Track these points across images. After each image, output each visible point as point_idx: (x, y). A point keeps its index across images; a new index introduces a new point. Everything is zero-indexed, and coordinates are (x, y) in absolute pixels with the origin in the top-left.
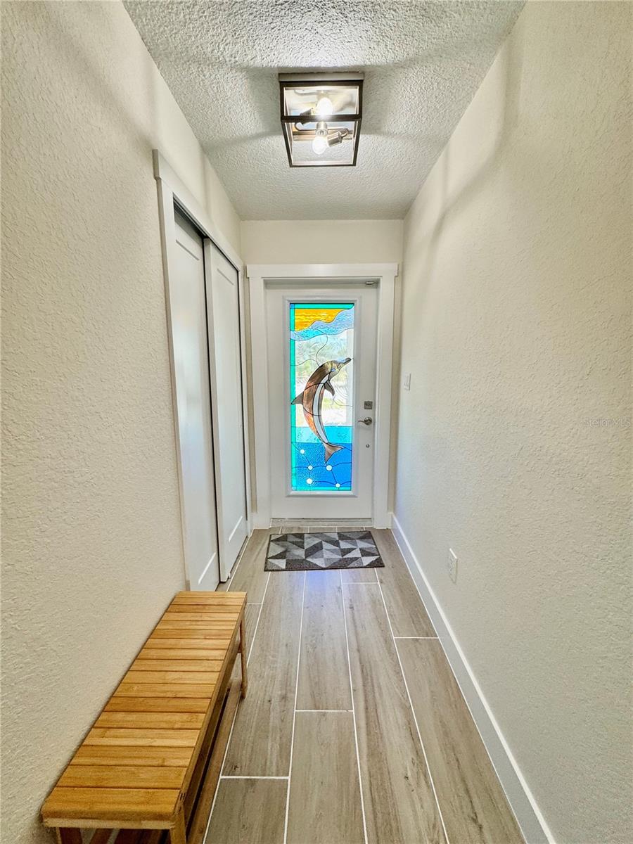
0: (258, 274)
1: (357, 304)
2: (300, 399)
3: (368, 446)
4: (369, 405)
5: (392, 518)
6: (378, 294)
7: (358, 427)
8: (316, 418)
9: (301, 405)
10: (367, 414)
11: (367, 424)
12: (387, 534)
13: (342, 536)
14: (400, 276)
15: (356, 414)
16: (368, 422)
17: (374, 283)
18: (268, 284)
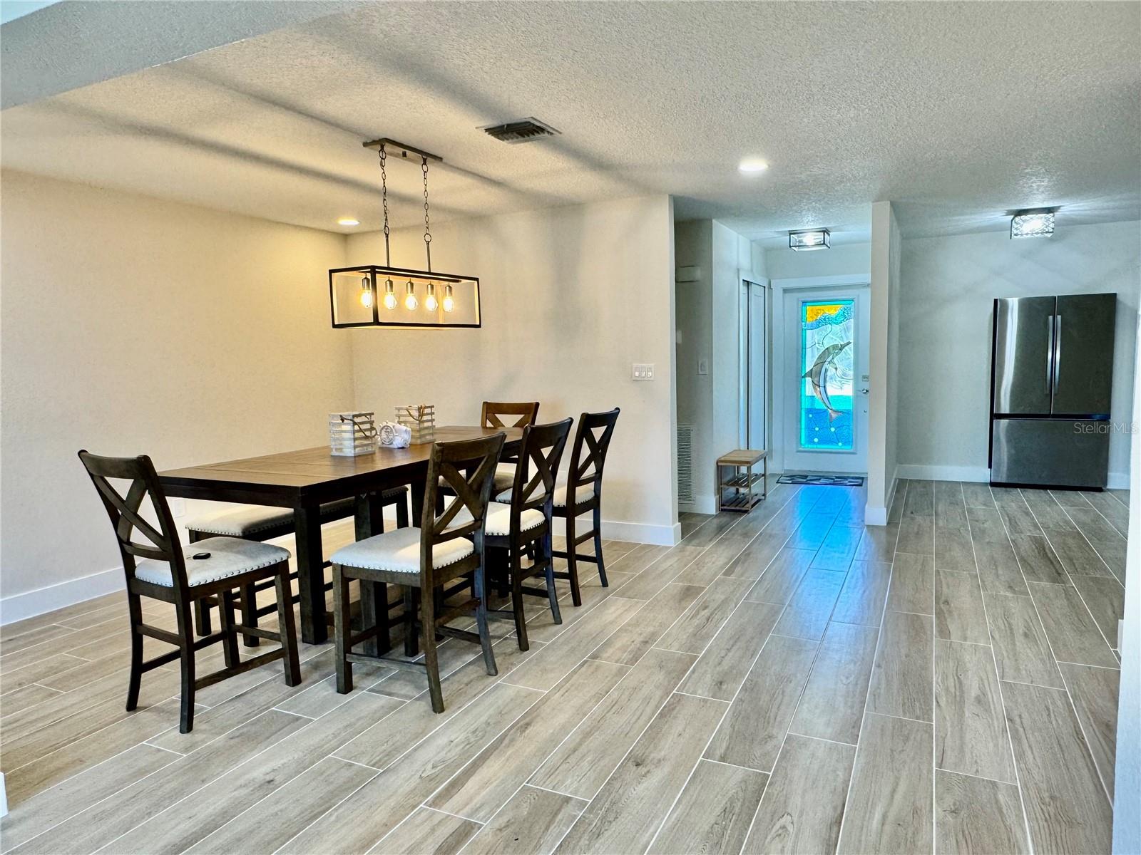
0: (778, 285)
1: (856, 300)
2: (810, 374)
3: (865, 412)
4: (866, 379)
7: (857, 396)
8: (822, 389)
9: (810, 379)
10: (866, 386)
11: (865, 393)
15: (856, 385)
16: (865, 391)
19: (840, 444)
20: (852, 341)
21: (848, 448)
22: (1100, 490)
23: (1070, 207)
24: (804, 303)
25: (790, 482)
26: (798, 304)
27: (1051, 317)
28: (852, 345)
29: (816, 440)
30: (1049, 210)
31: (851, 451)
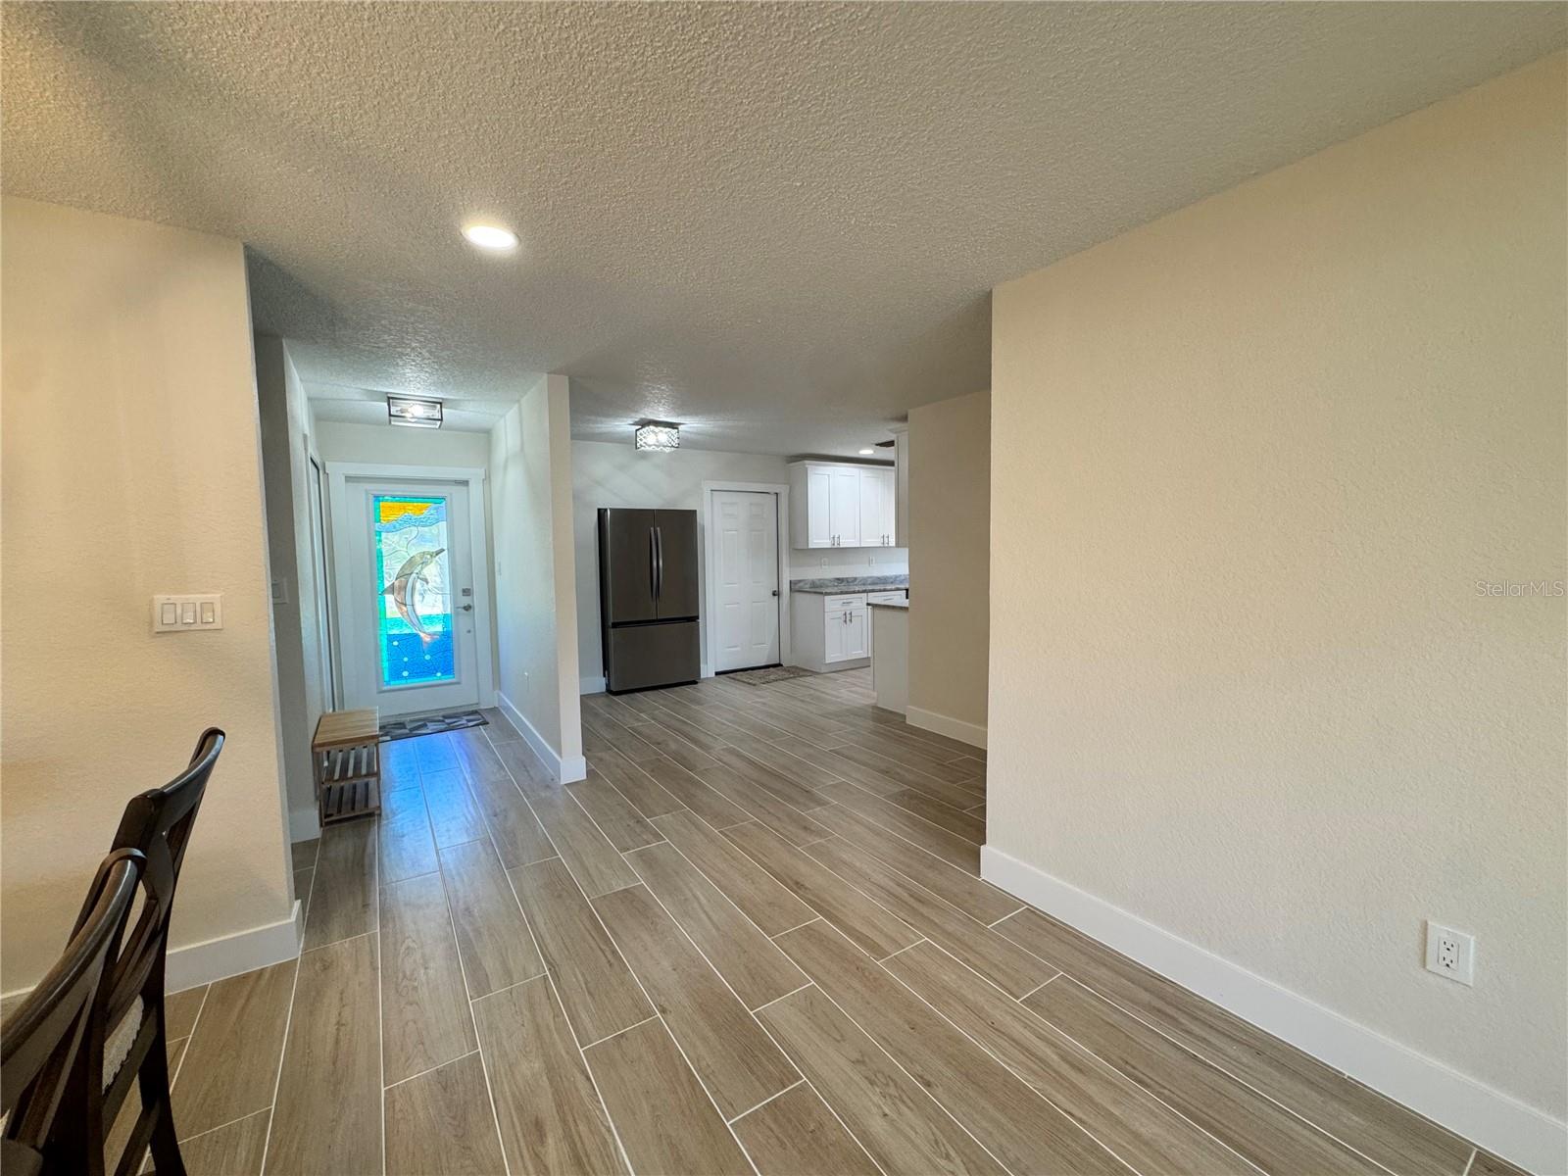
0: (337, 470)
1: (448, 499)
2: (392, 589)
3: (469, 632)
4: (467, 592)
5: (499, 695)
6: (468, 492)
7: (457, 614)
8: (409, 608)
9: (391, 596)
10: (466, 601)
11: (467, 610)
12: (494, 711)
13: (445, 717)
14: (487, 479)
15: (454, 601)
16: (467, 608)
17: (466, 483)
18: (349, 479)
19: (439, 674)
20: (445, 548)
21: (447, 679)
22: (695, 682)
23: (691, 425)
24: (377, 497)
25: (388, 738)
26: (367, 499)
27: (652, 529)
28: (446, 552)
29: (405, 674)
30: (672, 426)
31: (454, 680)
